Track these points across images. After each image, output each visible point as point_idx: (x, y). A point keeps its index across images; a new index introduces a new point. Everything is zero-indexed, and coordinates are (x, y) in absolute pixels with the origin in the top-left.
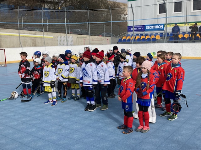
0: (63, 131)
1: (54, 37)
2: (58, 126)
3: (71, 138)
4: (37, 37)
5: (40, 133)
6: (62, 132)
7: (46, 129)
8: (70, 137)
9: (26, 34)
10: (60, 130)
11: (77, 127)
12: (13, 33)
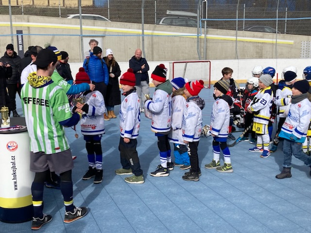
0: (263, 197)
1: (295, 43)
2: (258, 187)
3: (272, 209)
4: (265, 43)
5: (227, 192)
6: (261, 197)
7: (237, 187)
8: (271, 207)
9: (248, 37)
10: (259, 193)
11: (289, 195)
12: (228, 35)
